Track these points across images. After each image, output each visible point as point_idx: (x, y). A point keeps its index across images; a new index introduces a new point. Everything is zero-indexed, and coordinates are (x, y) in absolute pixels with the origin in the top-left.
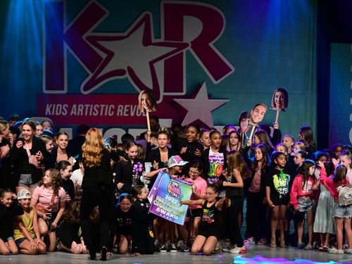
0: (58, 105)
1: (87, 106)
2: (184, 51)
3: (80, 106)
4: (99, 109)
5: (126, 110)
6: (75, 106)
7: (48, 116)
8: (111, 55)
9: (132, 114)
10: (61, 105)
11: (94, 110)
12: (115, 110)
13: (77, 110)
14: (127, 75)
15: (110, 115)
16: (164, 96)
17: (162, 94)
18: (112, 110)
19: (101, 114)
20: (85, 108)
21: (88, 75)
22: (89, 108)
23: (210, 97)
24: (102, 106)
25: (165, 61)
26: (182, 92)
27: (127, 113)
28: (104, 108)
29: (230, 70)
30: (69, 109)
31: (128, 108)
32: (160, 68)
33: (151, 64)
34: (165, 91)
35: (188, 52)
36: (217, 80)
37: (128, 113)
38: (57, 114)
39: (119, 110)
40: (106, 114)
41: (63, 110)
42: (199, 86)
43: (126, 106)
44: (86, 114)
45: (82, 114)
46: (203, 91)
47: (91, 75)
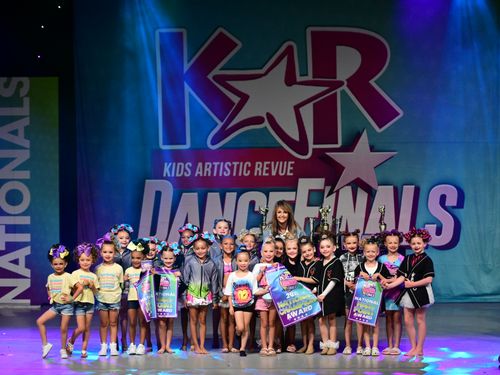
0: (179, 164)
1: (216, 164)
2: (338, 91)
3: (207, 164)
4: (232, 168)
5: (265, 168)
6: (200, 164)
7: (166, 178)
8: (244, 98)
9: (274, 173)
10: (182, 164)
11: (224, 169)
12: (252, 169)
13: (204, 170)
14: (266, 124)
15: (245, 174)
16: (314, 150)
17: (311, 146)
18: (248, 168)
19: (234, 174)
20: (213, 166)
21: (217, 124)
22: (219, 167)
23: (372, 149)
24: (235, 164)
25: (314, 105)
26: (337, 143)
27: (267, 171)
28: (238, 166)
29: (398, 114)
30: (193, 169)
31: (269, 166)
32: (308, 113)
33: (297, 108)
34: (314, 143)
35: (343, 92)
36: (380, 127)
37: (269, 171)
38: (177, 175)
39: (257, 169)
40: (240, 174)
41: (185, 170)
42: (358, 136)
43: (266, 163)
44: (215, 175)
45: (209, 174)
46: (364, 142)
47: (220, 124)
